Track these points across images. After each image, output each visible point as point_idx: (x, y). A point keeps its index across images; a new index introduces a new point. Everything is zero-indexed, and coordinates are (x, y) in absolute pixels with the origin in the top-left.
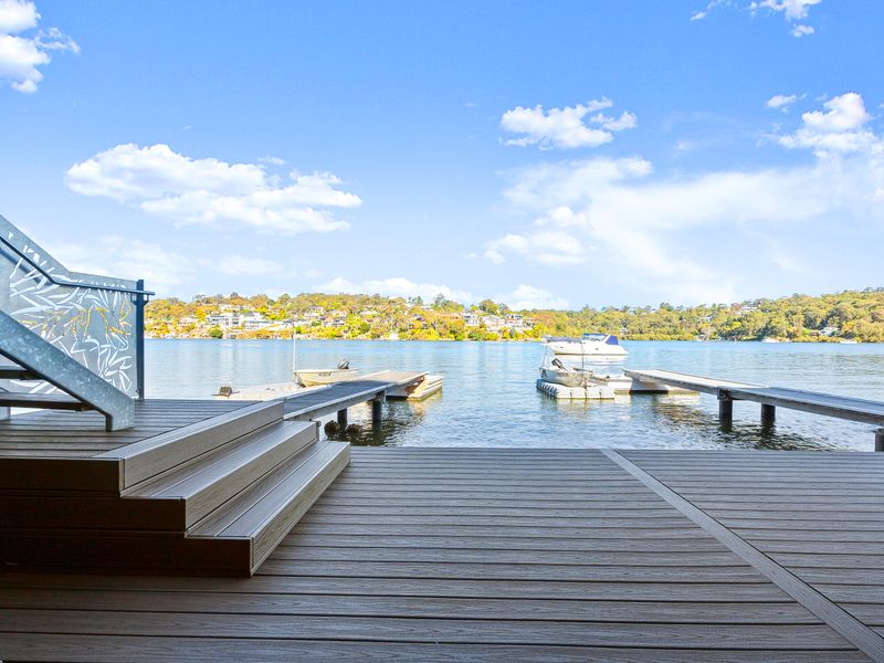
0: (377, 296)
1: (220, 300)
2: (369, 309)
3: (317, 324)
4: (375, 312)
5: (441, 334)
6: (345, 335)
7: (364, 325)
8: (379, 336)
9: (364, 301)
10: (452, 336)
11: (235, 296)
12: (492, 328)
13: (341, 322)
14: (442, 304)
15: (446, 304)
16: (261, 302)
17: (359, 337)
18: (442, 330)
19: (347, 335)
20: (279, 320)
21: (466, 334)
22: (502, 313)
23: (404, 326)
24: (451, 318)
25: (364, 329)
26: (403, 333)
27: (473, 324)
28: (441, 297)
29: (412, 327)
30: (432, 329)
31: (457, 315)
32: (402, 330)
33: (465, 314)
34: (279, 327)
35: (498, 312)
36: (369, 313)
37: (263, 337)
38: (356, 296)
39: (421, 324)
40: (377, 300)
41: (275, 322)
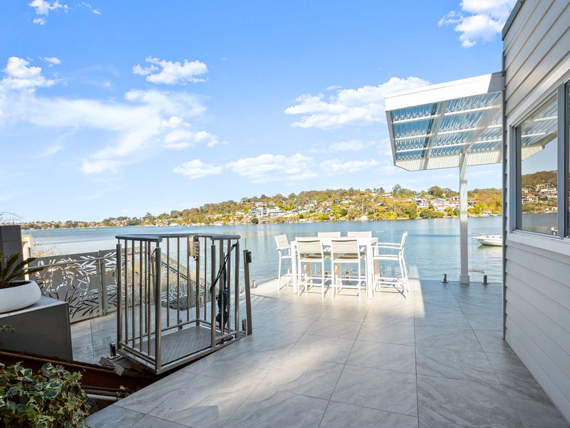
0: (351, 190)
1: (256, 200)
2: (347, 199)
3: (313, 212)
4: (350, 201)
5: (398, 215)
6: (331, 218)
7: (344, 210)
8: (354, 218)
9: (343, 193)
10: (408, 215)
11: (263, 197)
12: (439, 208)
13: (328, 209)
14: (399, 192)
15: (402, 192)
16: (279, 200)
17: (341, 219)
18: (400, 212)
19: (333, 217)
20: (290, 210)
21: (418, 213)
22: (447, 196)
23: (371, 210)
24: (407, 202)
25: (344, 213)
26: (370, 215)
27: (423, 206)
28: (397, 187)
29: (377, 210)
30: (392, 212)
31: (410, 200)
32: (370, 214)
33: (416, 200)
34: (290, 214)
35: (444, 195)
36: (347, 202)
37: (281, 221)
38: (338, 191)
39: (383, 208)
40: (352, 192)
41: (288, 212)
